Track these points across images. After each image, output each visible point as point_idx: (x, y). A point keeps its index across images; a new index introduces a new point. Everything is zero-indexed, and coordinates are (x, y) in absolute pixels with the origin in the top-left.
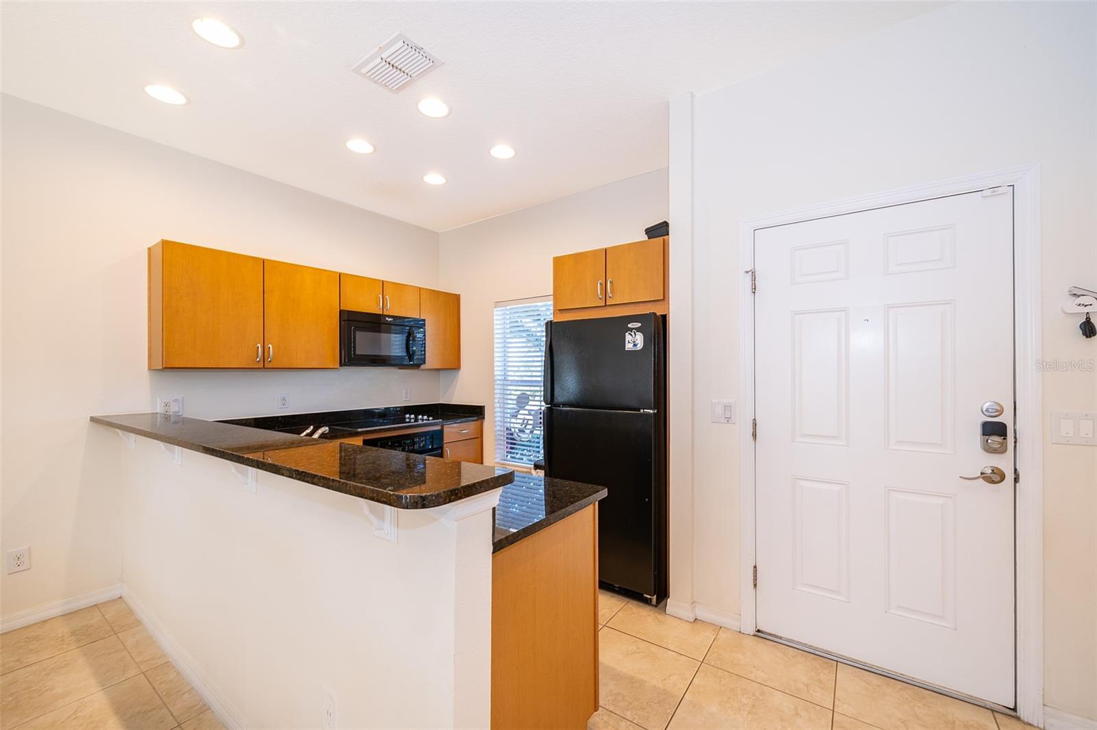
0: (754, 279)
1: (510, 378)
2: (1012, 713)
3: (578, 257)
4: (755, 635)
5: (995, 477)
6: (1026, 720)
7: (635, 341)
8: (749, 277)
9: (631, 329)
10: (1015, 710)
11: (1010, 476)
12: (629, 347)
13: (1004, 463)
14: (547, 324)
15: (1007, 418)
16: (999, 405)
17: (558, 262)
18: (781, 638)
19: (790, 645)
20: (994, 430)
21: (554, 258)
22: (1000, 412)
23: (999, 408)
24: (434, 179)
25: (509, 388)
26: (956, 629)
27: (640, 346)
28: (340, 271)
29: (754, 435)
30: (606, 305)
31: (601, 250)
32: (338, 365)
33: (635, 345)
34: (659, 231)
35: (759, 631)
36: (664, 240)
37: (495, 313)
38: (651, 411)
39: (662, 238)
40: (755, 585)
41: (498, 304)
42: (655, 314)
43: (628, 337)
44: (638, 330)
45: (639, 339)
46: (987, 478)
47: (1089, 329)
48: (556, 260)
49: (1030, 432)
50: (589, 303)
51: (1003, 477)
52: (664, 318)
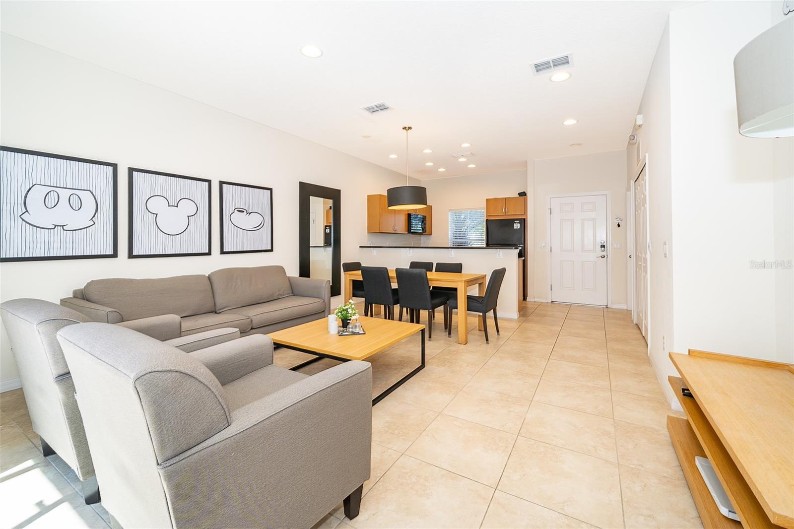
0: (551, 210)
2: (607, 307)
3: (495, 200)
4: (551, 303)
6: (609, 307)
7: (517, 226)
8: (549, 210)
9: (515, 223)
11: (606, 257)
12: (515, 228)
13: (605, 253)
14: (486, 220)
15: (605, 244)
18: (557, 302)
19: (560, 303)
22: (604, 242)
27: (519, 227)
29: (551, 251)
30: (506, 215)
32: (407, 233)
34: (523, 194)
35: (552, 301)
36: (525, 197)
37: (449, 213)
38: (522, 245)
40: (551, 290)
41: (450, 210)
42: (522, 218)
43: (515, 225)
44: (517, 223)
45: (519, 225)
46: (601, 257)
47: (619, 225)
48: (487, 200)
49: (609, 247)
50: (500, 214)
51: (604, 257)
52: (524, 219)
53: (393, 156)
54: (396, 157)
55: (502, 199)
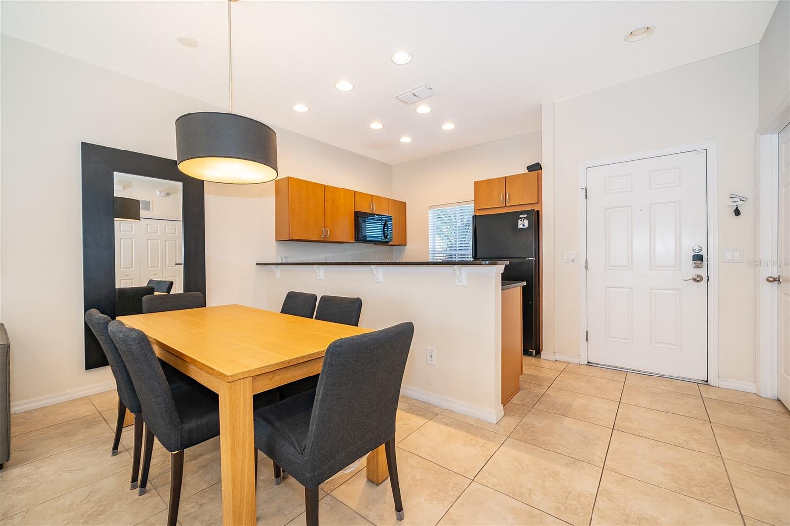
0: (586, 192)
1: (437, 250)
2: (706, 383)
3: (489, 182)
4: (587, 365)
5: (697, 279)
6: (711, 385)
7: (523, 224)
8: (583, 191)
9: (522, 218)
10: (707, 381)
11: (705, 279)
12: (520, 227)
13: (702, 272)
14: (473, 216)
15: (703, 253)
16: (700, 247)
17: (477, 184)
18: (600, 364)
19: (605, 367)
20: (698, 258)
21: (475, 182)
22: (701, 250)
23: (700, 248)
24: (406, 139)
25: (436, 255)
26: (681, 349)
27: (527, 226)
28: (354, 190)
29: (586, 268)
30: (505, 206)
31: (503, 177)
32: (354, 242)
33: (524, 226)
34: (535, 168)
35: (588, 362)
36: (538, 173)
37: (429, 213)
38: (533, 259)
39: (537, 171)
40: (587, 340)
41: (430, 207)
42: (534, 210)
43: (520, 222)
44: (525, 218)
45: (526, 222)
46: (694, 280)
47: (737, 212)
48: (476, 183)
49: (713, 258)
50: (495, 205)
51: (702, 279)
52: (538, 212)
53: (300, 108)
54: (306, 109)
55: (499, 179)
